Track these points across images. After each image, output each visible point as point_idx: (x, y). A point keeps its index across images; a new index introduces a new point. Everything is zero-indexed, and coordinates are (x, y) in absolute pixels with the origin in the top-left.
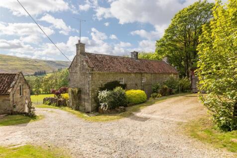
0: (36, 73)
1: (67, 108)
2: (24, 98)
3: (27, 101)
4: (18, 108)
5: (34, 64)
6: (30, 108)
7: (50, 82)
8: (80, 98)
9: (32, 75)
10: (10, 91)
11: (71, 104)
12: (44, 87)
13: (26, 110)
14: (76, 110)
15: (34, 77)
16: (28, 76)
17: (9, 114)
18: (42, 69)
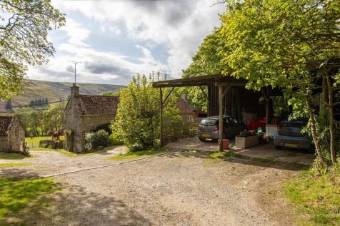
0: (32, 102)
1: (62, 150)
2: (19, 139)
3: (22, 142)
4: (14, 148)
5: (30, 88)
6: (24, 147)
7: (53, 118)
8: (73, 140)
9: (26, 106)
10: (7, 132)
11: (66, 146)
12: (43, 126)
13: (21, 150)
14: (70, 151)
15: (29, 108)
16: (20, 106)
17: (6, 152)
18: (43, 96)
